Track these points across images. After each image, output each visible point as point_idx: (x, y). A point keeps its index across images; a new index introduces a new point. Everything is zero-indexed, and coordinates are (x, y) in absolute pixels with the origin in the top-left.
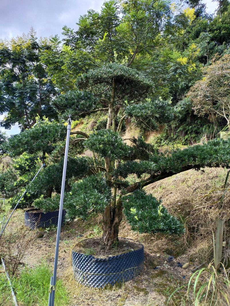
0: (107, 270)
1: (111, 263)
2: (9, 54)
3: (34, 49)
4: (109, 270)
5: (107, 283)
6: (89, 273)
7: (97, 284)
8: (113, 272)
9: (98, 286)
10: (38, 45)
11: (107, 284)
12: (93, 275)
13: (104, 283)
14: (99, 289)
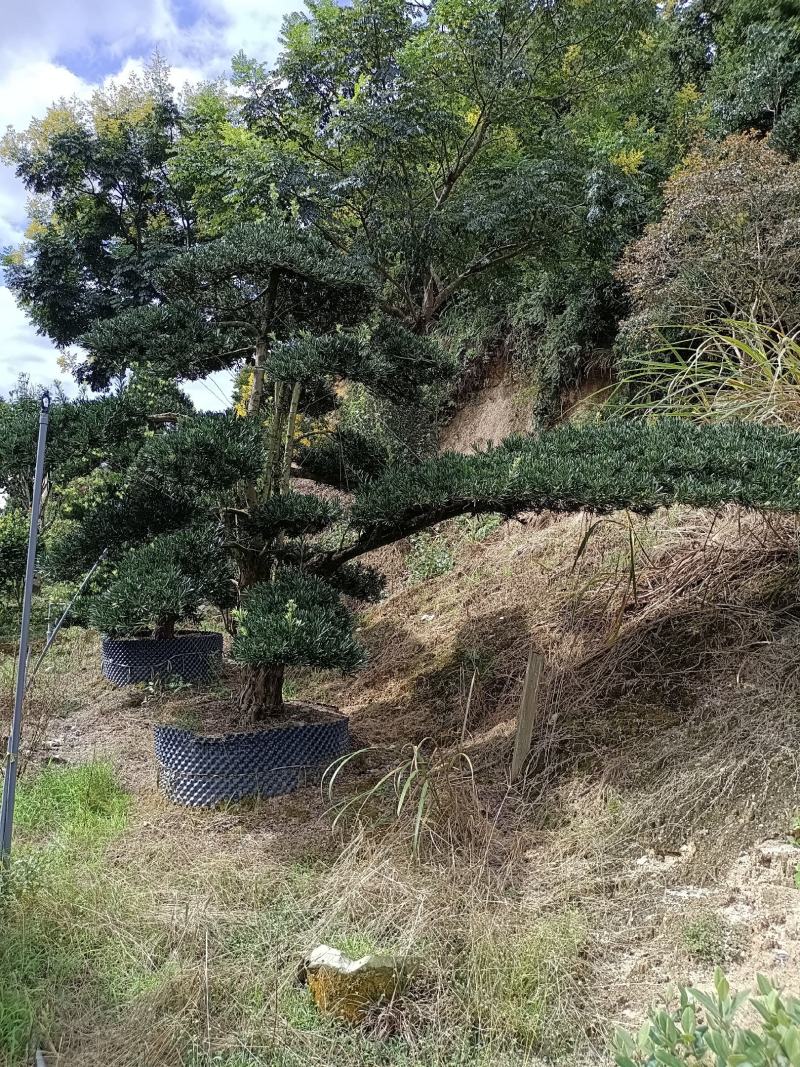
0: (223, 766)
1: (234, 749)
2: (87, 147)
3: (166, 126)
4: (227, 767)
5: (223, 795)
6: (183, 773)
7: (200, 800)
8: (237, 771)
9: (201, 803)
10: (176, 112)
11: (223, 800)
12: (193, 777)
13: (216, 797)
14: (203, 810)
